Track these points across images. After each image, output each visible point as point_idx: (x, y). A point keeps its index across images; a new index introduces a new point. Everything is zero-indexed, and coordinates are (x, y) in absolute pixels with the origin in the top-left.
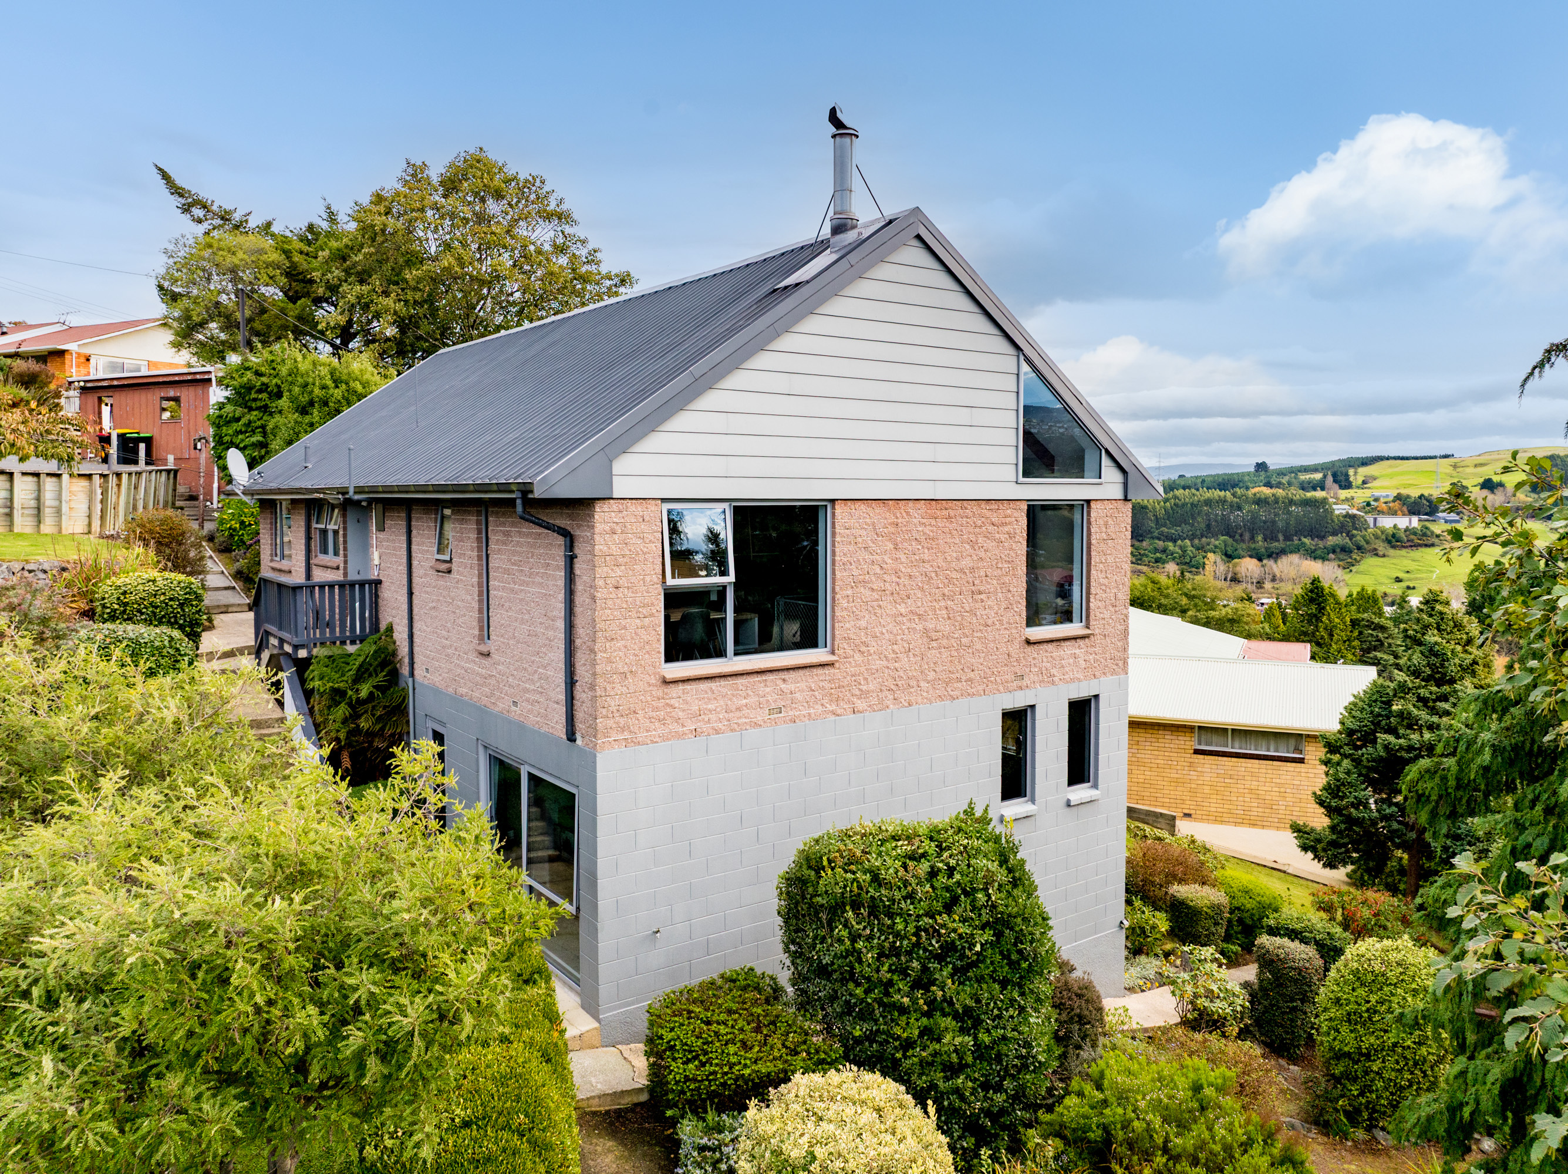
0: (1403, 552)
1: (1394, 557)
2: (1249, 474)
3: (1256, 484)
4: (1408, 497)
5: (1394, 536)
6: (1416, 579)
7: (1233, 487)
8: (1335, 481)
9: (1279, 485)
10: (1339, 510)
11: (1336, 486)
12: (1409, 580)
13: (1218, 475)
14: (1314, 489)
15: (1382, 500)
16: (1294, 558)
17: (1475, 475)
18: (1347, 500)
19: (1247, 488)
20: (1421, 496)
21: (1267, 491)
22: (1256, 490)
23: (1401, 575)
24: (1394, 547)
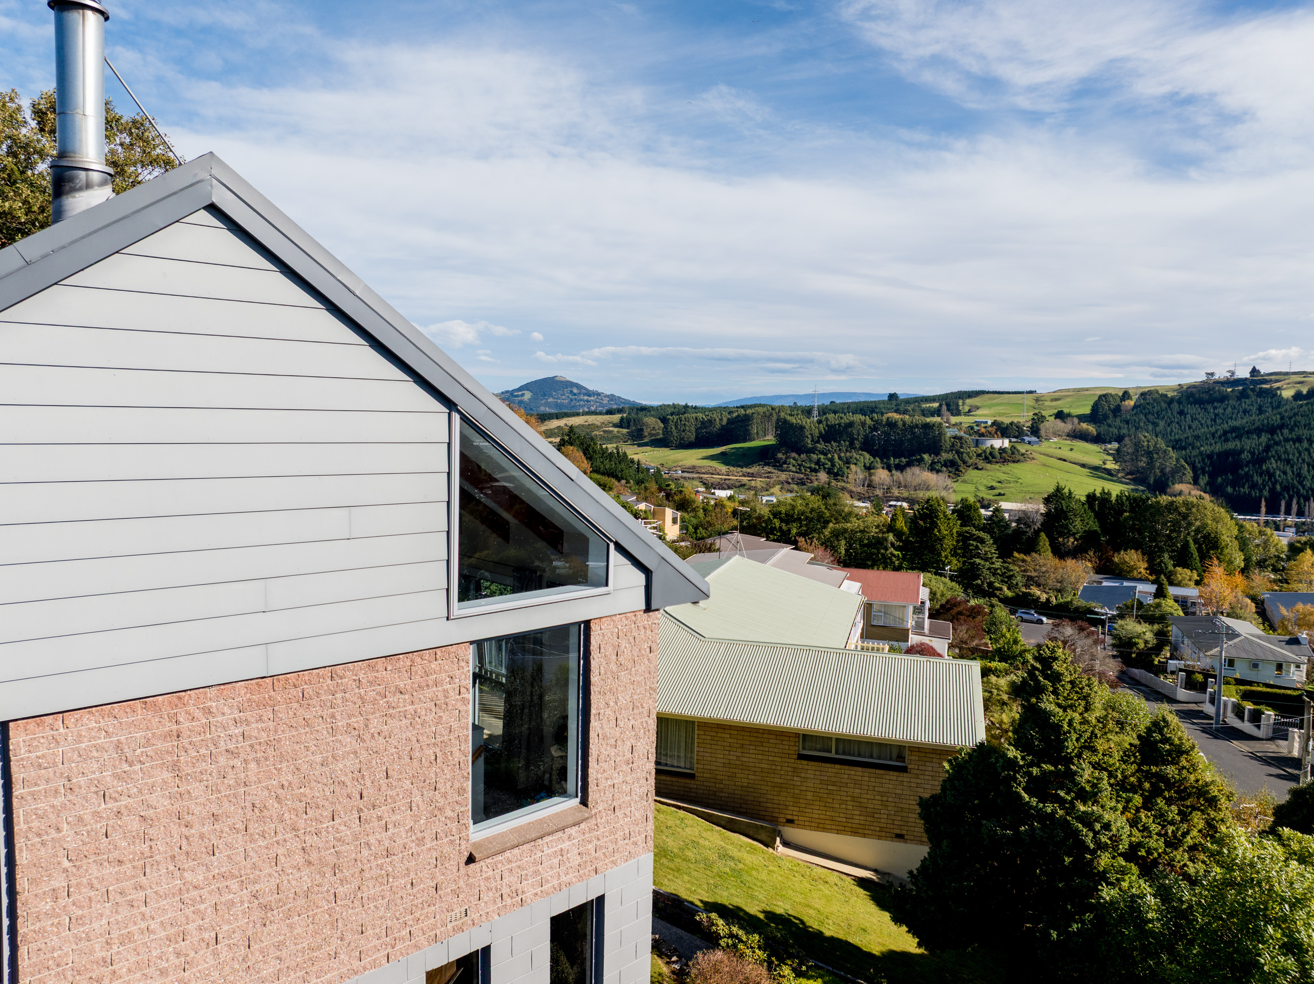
0: (997, 466)
1: (990, 470)
2: (883, 402)
3: (889, 410)
4: (1002, 423)
5: (991, 454)
6: (1006, 488)
7: (872, 411)
8: (948, 410)
9: (905, 412)
10: (950, 433)
11: (948, 413)
12: (1002, 488)
13: (860, 402)
14: (933, 415)
15: (983, 425)
16: (916, 470)
17: (1051, 407)
18: (955, 425)
19: (882, 414)
20: (1011, 424)
21: (896, 416)
22: (890, 415)
23: (995, 484)
24: (990, 462)
